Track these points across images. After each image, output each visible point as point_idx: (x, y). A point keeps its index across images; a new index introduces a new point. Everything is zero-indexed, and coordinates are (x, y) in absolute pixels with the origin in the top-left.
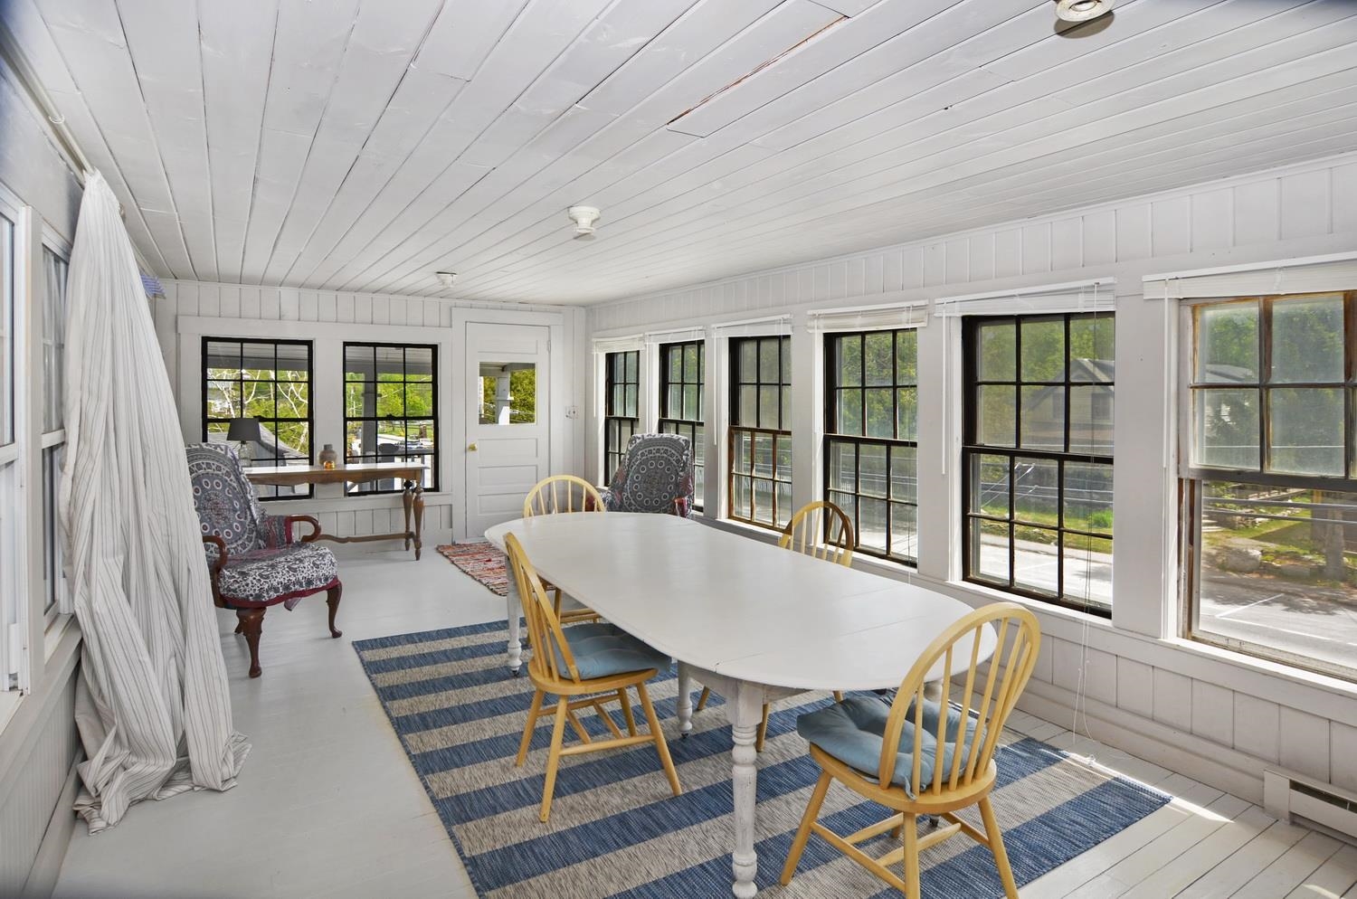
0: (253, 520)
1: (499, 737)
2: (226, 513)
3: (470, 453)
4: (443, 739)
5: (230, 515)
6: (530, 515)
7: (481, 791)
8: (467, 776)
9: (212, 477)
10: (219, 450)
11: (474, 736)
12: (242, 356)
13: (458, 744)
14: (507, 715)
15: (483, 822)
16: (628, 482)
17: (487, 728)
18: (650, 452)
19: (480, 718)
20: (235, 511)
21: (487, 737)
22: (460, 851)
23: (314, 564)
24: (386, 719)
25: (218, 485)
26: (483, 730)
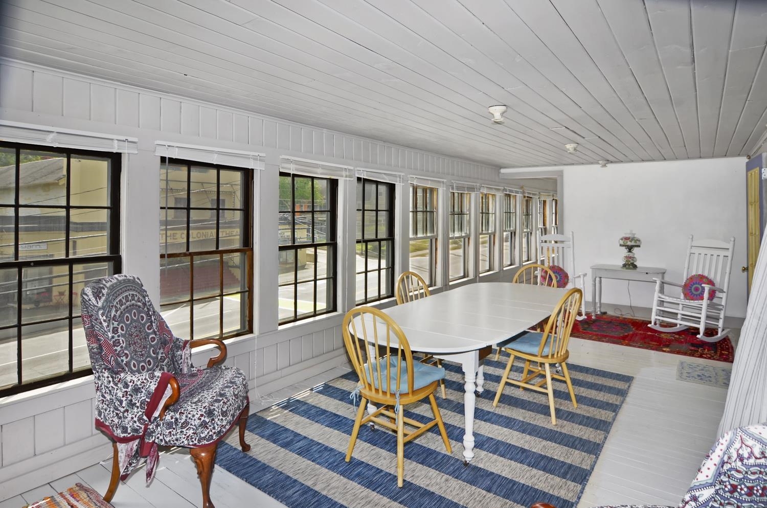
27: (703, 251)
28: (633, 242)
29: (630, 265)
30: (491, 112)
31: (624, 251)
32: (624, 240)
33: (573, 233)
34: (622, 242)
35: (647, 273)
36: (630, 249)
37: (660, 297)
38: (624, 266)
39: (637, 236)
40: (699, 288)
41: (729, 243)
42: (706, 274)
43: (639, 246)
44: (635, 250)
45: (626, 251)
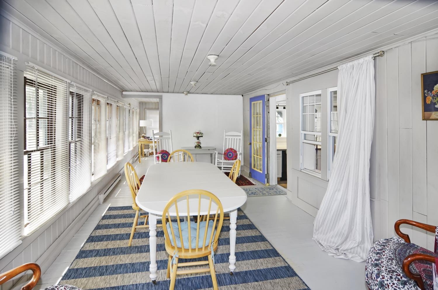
1: (241, 243)
7: (246, 230)
8: (250, 233)
11: (249, 245)
13: (254, 243)
14: (238, 252)
15: (245, 224)
17: (245, 247)
19: (247, 252)
21: (245, 244)
22: (249, 220)
24: (282, 256)
26: (246, 247)
27: (231, 138)
28: (201, 134)
29: (199, 146)
30: (209, 58)
31: (196, 140)
32: (196, 134)
33: (171, 131)
34: (195, 135)
35: (209, 150)
36: (198, 138)
37: (218, 161)
38: (196, 147)
39: (202, 132)
40: (231, 155)
41: (241, 133)
42: (232, 148)
43: (202, 136)
44: (200, 138)
45: (197, 139)
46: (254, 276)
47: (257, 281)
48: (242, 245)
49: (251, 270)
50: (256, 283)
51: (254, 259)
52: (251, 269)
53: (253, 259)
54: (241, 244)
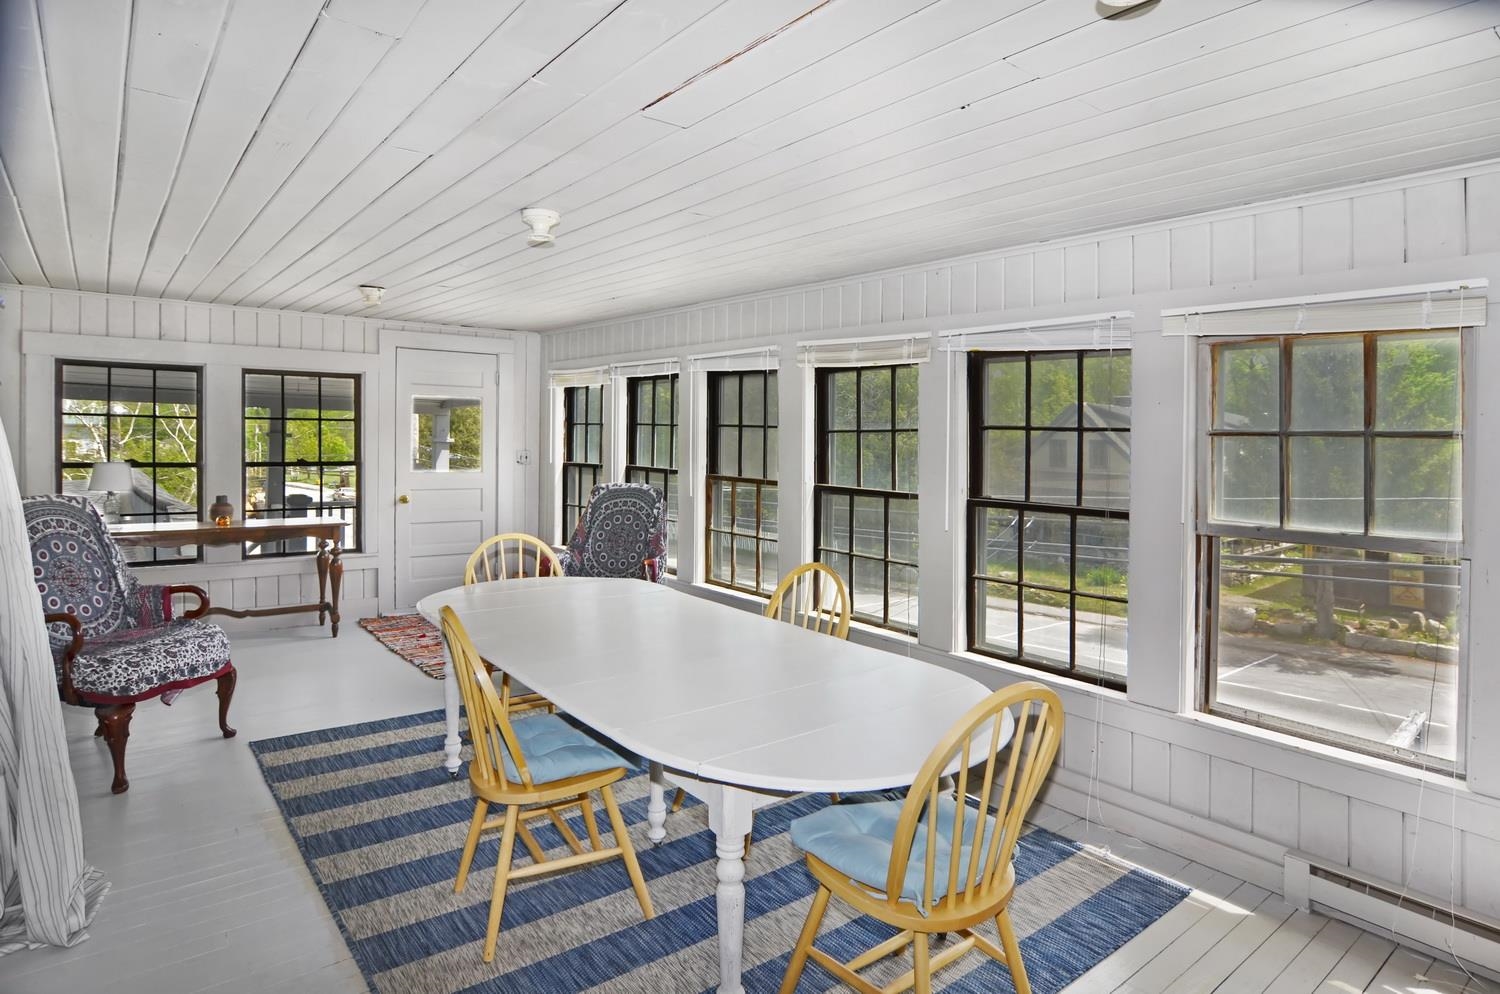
0: (120, 592)
1: (434, 856)
2: (83, 584)
3: (401, 507)
4: (363, 863)
5: (89, 586)
6: (473, 582)
8: (392, 909)
9: (63, 538)
10: (74, 503)
11: (401, 856)
12: (109, 385)
13: (382, 867)
14: (443, 828)
15: (412, 967)
16: (590, 541)
17: (418, 846)
18: (616, 505)
19: (410, 833)
20: (95, 580)
21: (418, 858)
23: (200, 646)
24: (290, 840)
25: (72, 547)
26: (414, 848)
46: (399, 785)
47: (394, 778)
48: (428, 853)
49: (403, 795)
50: (395, 775)
51: (392, 818)
52: (405, 796)
53: (394, 818)
54: (435, 854)
